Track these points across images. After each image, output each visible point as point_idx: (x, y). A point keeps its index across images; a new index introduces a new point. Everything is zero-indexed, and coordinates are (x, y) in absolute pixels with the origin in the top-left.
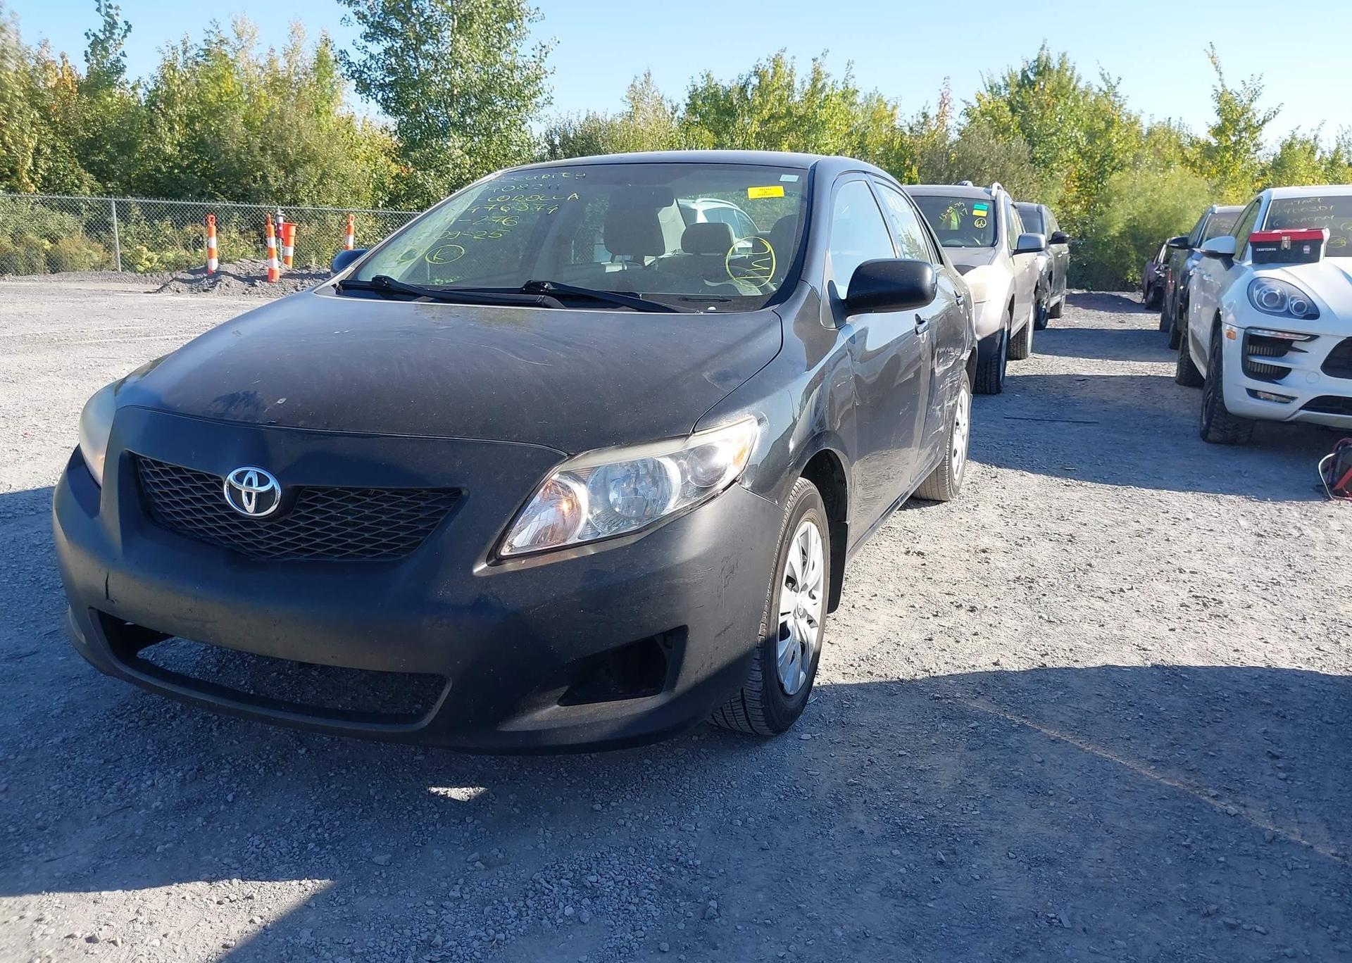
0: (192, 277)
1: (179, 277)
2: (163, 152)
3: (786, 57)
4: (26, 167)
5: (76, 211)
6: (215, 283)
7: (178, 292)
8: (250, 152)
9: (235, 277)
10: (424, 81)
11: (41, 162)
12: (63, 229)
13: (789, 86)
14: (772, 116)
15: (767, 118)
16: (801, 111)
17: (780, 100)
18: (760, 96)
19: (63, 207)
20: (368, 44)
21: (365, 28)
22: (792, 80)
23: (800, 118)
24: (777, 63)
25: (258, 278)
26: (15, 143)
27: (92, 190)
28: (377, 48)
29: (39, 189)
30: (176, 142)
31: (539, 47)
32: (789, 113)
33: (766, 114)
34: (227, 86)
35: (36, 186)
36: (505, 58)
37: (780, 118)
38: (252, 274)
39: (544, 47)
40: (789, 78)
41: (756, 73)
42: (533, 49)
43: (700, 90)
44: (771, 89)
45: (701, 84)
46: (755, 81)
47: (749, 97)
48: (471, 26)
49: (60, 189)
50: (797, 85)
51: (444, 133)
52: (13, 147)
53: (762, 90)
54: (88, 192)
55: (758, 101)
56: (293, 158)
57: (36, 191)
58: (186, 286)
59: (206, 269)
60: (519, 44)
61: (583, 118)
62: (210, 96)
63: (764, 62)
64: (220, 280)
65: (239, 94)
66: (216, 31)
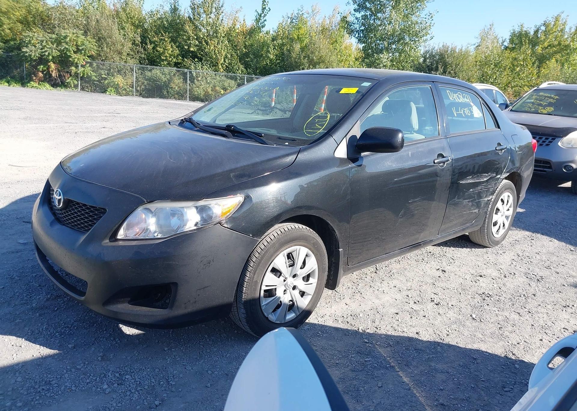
0: (264, 109)
1: (260, 108)
2: (270, 58)
3: (563, 16)
4: (221, 62)
5: (236, 80)
6: (271, 112)
7: (258, 114)
8: (300, 58)
9: (279, 110)
10: (375, 29)
11: (227, 60)
12: (229, 86)
13: (562, 30)
14: (550, 46)
15: (546, 46)
16: (567, 43)
17: (556, 38)
18: (544, 36)
19: (232, 78)
20: (355, 13)
21: (356, 6)
22: (565, 28)
23: (566, 46)
24: (557, 19)
25: (287, 111)
26: (219, 53)
27: (242, 71)
28: (359, 15)
29: (225, 70)
30: (275, 54)
31: (428, 14)
32: (559, 44)
33: (546, 44)
34: (302, 32)
35: (223, 69)
36: (414, 18)
37: (554, 46)
38: (286, 109)
39: (431, 14)
40: (563, 27)
41: (544, 24)
42: (425, 15)
43: (517, 32)
44: (551, 32)
45: (517, 29)
46: (543, 28)
47: (539, 36)
48: (399, 5)
49: (232, 71)
50: (567, 29)
51: (381, 51)
52: (218, 55)
53: (546, 33)
54: (241, 73)
55: (543, 37)
56: (315, 61)
57: (223, 71)
58: (261, 112)
59: (270, 106)
60: (421, 13)
61: (441, 46)
62: (295, 35)
63: (550, 19)
64: (274, 111)
65: (306, 35)
66: (301, 10)
